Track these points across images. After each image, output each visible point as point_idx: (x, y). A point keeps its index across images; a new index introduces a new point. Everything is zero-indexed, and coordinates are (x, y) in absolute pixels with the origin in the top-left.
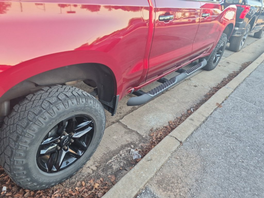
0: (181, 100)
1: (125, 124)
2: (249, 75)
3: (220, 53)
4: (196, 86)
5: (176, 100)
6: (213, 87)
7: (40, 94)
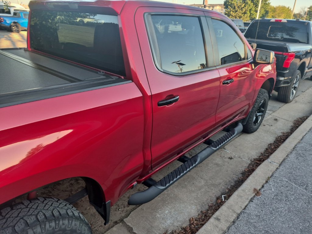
0: (210, 182)
1: (130, 225)
2: (302, 140)
3: (262, 112)
4: (231, 158)
5: (203, 183)
6: (254, 159)
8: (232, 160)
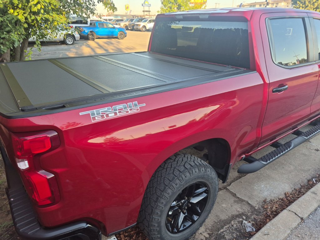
0: (299, 167)
1: (233, 191)
4: (318, 150)
5: (292, 168)
7: (170, 162)
8: (319, 152)
